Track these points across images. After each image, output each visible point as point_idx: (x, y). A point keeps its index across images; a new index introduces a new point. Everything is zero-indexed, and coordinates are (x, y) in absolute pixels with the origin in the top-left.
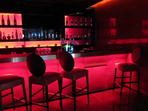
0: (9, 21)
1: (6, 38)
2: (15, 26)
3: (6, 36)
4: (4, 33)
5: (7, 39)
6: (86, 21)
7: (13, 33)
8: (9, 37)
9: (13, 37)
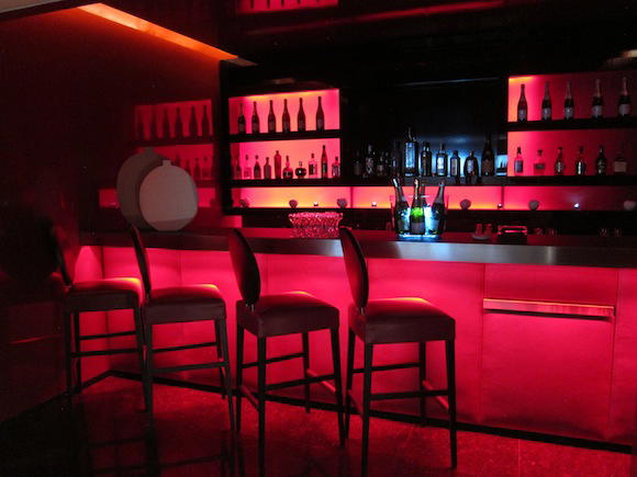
0: (301, 117)
1: (291, 174)
2: (321, 133)
3: (294, 166)
4: (287, 158)
5: (295, 177)
6: (626, 93)
7: (313, 156)
8: (300, 171)
9: (311, 173)
